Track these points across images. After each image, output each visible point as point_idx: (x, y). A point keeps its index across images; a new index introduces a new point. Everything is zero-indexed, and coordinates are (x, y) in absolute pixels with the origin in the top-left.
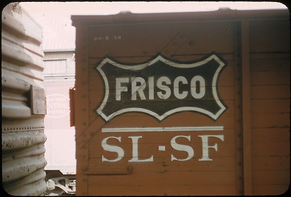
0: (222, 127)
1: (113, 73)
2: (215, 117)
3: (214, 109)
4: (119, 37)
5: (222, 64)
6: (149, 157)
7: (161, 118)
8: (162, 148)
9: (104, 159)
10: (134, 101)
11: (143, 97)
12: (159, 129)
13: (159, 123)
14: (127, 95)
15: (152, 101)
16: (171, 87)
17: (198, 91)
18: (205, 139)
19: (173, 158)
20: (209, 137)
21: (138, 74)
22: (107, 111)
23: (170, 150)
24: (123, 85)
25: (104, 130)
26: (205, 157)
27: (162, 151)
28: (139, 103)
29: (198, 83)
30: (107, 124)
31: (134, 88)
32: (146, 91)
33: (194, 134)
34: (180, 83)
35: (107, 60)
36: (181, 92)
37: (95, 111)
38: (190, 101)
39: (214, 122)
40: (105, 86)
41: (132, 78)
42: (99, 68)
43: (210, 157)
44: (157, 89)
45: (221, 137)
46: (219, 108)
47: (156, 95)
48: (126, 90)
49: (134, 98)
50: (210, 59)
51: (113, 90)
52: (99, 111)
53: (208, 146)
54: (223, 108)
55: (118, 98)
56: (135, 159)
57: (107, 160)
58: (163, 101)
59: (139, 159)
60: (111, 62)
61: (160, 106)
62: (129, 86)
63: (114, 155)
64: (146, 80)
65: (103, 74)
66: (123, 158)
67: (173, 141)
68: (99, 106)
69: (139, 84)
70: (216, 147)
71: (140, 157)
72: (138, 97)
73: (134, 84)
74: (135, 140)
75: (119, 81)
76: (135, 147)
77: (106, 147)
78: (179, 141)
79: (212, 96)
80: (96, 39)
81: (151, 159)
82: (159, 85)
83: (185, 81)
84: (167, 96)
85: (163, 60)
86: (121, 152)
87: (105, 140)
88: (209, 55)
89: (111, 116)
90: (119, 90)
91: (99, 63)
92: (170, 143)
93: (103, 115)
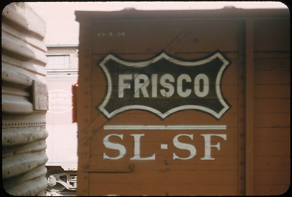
0: (225, 126)
1: (116, 70)
2: (218, 116)
3: (218, 107)
4: (123, 34)
5: (226, 63)
6: (151, 155)
7: (164, 116)
8: (164, 146)
9: (105, 157)
10: (137, 99)
11: (146, 95)
12: (162, 127)
13: (162, 121)
14: (130, 92)
15: (155, 99)
16: (175, 85)
17: (201, 89)
18: (207, 138)
19: (175, 157)
20: (211, 136)
21: (141, 71)
22: (109, 108)
23: (172, 148)
24: (126, 81)
26: (208, 156)
27: (164, 150)
28: (142, 101)
29: (201, 81)
30: (109, 121)
31: (138, 86)
32: (149, 89)
33: (197, 133)
34: (184, 81)
35: (110, 57)
36: (184, 90)
37: (97, 107)
38: (193, 99)
39: (217, 121)
40: (107, 83)
41: (135, 75)
42: (102, 65)
43: (212, 156)
44: (160, 87)
45: (224, 136)
46: (222, 107)
47: (159, 93)
48: (129, 87)
49: (137, 95)
50: (214, 57)
51: (115, 87)
52: (102, 108)
53: (211, 144)
54: (226, 107)
55: (121, 95)
56: (137, 157)
57: (108, 158)
58: (166, 99)
59: (141, 157)
60: (114, 58)
61: (163, 104)
62: (132, 82)
63: (116, 153)
64: (150, 77)
65: (106, 71)
66: (125, 156)
67: (175, 139)
68: (101, 103)
69: (142, 81)
70: (218, 146)
71: (142, 155)
72: (141, 94)
73: (137, 81)
74: (137, 138)
75: (122, 78)
76: (137, 145)
77: (108, 145)
78: (181, 140)
80: (99, 35)
81: (153, 158)
82: (163, 83)
83: (188, 79)
84: (170, 94)
85: (167, 58)
86: (123, 150)
87: (107, 138)
88: (214, 53)
89: (113, 113)
90: (122, 87)
91: (102, 60)
92: (172, 142)
93: (106, 113)
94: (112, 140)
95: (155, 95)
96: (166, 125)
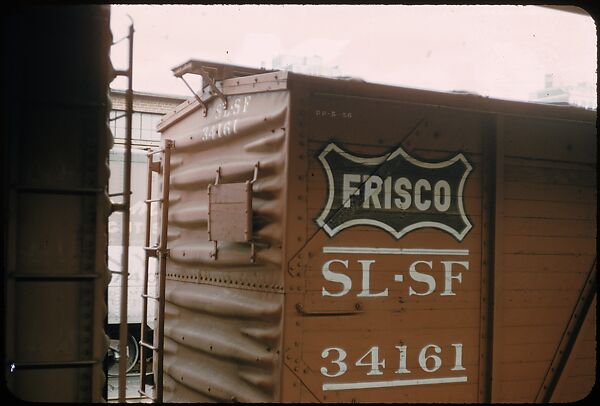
1: (341, 167)
2: (460, 237)
3: (460, 227)
4: (350, 115)
5: (470, 168)
6: (383, 290)
7: (398, 235)
8: (399, 278)
9: (325, 293)
10: (366, 210)
11: (377, 205)
12: (396, 251)
13: (396, 243)
14: (357, 200)
15: (387, 212)
16: (411, 192)
17: (442, 202)
18: (448, 265)
19: (412, 292)
20: (453, 265)
21: (373, 171)
22: (332, 220)
23: (408, 280)
24: (352, 184)
25: (327, 250)
26: (448, 291)
27: (399, 283)
28: (372, 213)
29: (442, 190)
30: (331, 241)
32: (381, 196)
33: (437, 259)
34: (422, 188)
36: (422, 201)
37: (314, 220)
39: (459, 244)
40: (328, 186)
41: (365, 177)
42: (322, 158)
43: (453, 291)
44: (394, 195)
45: (466, 264)
46: (464, 226)
47: (393, 203)
48: (358, 193)
49: (366, 205)
50: (456, 159)
51: (339, 191)
52: (320, 222)
53: (453, 275)
54: (469, 226)
55: (347, 205)
56: (365, 293)
57: (328, 294)
58: (402, 212)
59: (371, 293)
60: (338, 150)
61: (398, 219)
62: (361, 186)
63: (338, 287)
64: (383, 180)
65: (327, 167)
66: (350, 291)
67: (412, 268)
68: (320, 215)
69: (374, 186)
70: (459, 277)
71: (372, 290)
72: (371, 204)
73: (368, 185)
74: (366, 265)
75: (349, 178)
76: (366, 276)
77: (329, 275)
78: (419, 269)
79: (457, 209)
80: (318, 113)
81: (385, 293)
82: (398, 189)
84: (406, 205)
85: (405, 155)
86: (347, 283)
87: (327, 265)
89: (336, 229)
90: (348, 191)
91: (322, 150)
92: (408, 271)
93: (327, 228)
94: (333, 268)
95: (388, 206)
96: (402, 247)
